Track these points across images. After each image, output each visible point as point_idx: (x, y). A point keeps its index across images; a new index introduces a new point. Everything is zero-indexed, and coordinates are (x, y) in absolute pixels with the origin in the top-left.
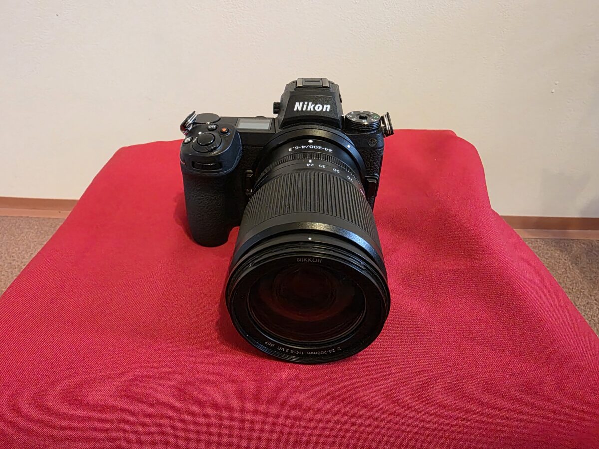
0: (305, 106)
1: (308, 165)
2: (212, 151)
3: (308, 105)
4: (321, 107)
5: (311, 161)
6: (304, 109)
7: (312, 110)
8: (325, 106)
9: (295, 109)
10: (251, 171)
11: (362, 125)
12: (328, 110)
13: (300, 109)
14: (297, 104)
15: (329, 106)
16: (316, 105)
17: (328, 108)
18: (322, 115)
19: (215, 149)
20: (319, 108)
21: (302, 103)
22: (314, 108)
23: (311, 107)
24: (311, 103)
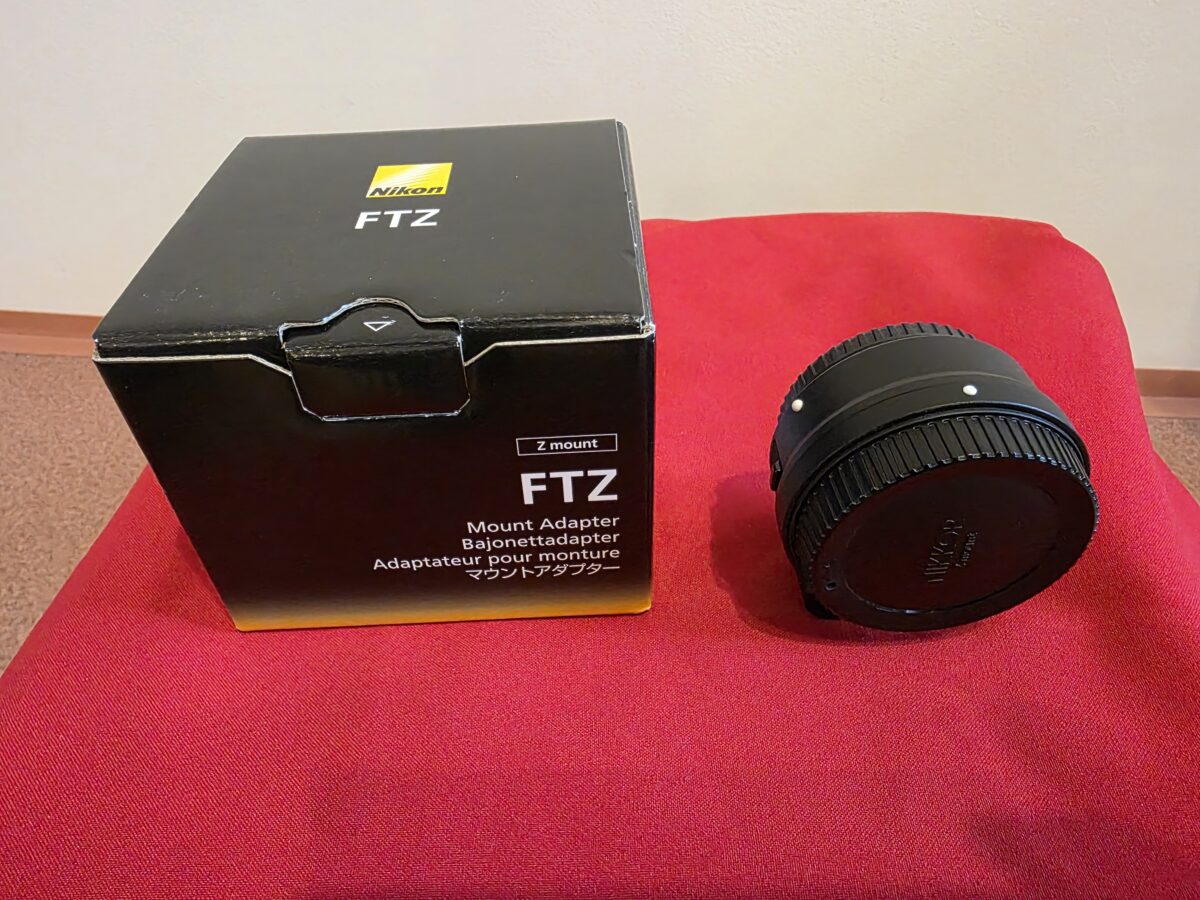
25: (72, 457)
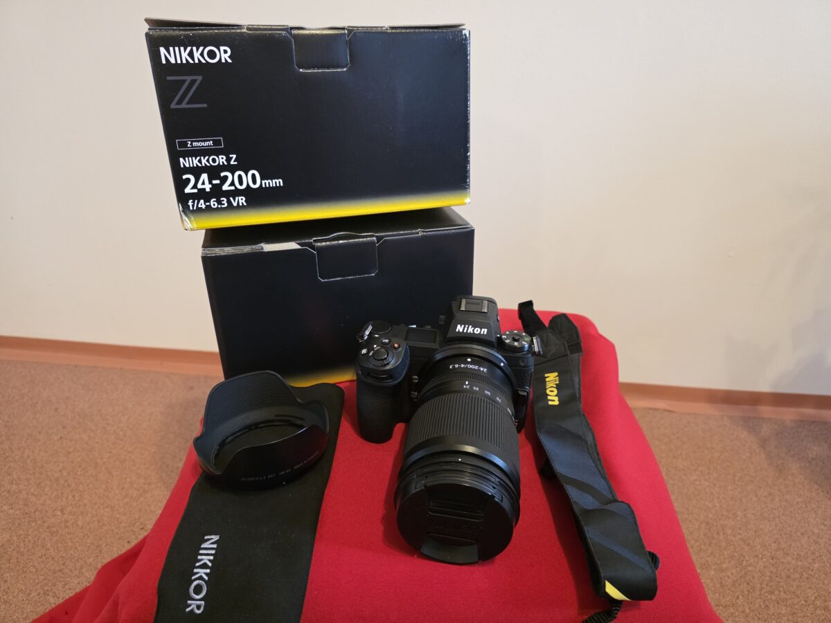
0: (466, 328)
1: (465, 387)
2: (385, 365)
3: (468, 328)
4: (479, 330)
5: (467, 383)
6: (465, 331)
7: (472, 332)
8: (483, 330)
9: (457, 330)
10: (417, 377)
11: (515, 347)
12: (485, 333)
13: (461, 331)
14: (459, 326)
15: (486, 330)
16: (475, 328)
17: (485, 331)
18: (481, 337)
19: (388, 364)
20: (477, 331)
21: (463, 326)
22: (473, 330)
23: (471, 330)
24: (470, 327)
25: (108, 424)
